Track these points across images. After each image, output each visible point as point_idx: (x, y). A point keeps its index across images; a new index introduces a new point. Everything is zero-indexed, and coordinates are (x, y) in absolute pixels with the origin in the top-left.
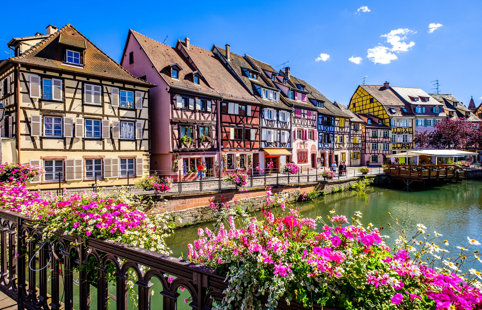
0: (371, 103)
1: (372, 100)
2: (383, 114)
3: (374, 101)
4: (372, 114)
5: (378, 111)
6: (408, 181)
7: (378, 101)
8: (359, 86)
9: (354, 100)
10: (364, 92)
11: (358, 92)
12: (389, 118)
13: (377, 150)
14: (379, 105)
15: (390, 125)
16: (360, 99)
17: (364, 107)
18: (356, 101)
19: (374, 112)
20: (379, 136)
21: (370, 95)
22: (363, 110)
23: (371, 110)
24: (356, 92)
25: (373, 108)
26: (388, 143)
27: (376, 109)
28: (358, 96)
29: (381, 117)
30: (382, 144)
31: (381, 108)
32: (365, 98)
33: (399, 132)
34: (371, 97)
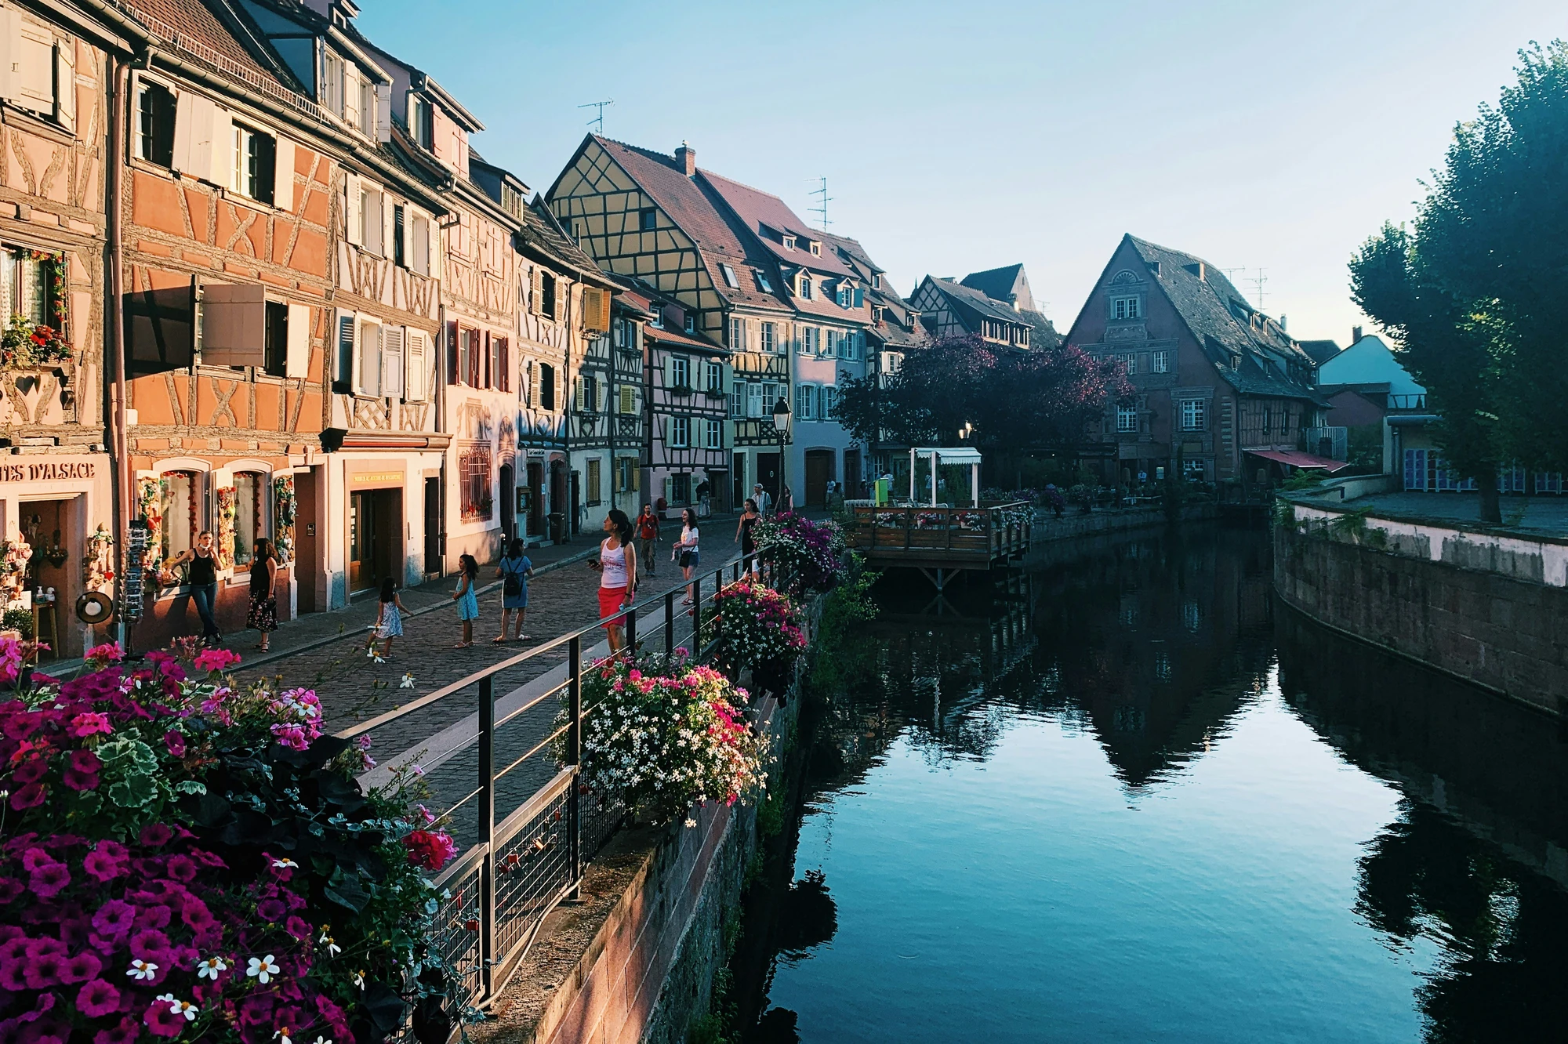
0: (643, 229)
1: (647, 218)
2: (698, 289)
3: (661, 222)
4: (650, 280)
5: (679, 272)
6: (939, 572)
7: (676, 227)
8: (589, 139)
9: (564, 203)
10: (613, 172)
11: (583, 163)
12: (722, 310)
13: (689, 448)
14: (683, 244)
15: (726, 340)
16: (595, 205)
17: (614, 241)
18: (576, 210)
19: (657, 273)
20: (694, 385)
21: (639, 191)
22: (608, 257)
23: (646, 264)
24: (573, 163)
25: (656, 253)
26: (721, 420)
27: (668, 262)
28: (584, 189)
29: (690, 299)
30: (704, 422)
31: (689, 260)
32: (615, 203)
33: (751, 374)
34: (646, 204)
